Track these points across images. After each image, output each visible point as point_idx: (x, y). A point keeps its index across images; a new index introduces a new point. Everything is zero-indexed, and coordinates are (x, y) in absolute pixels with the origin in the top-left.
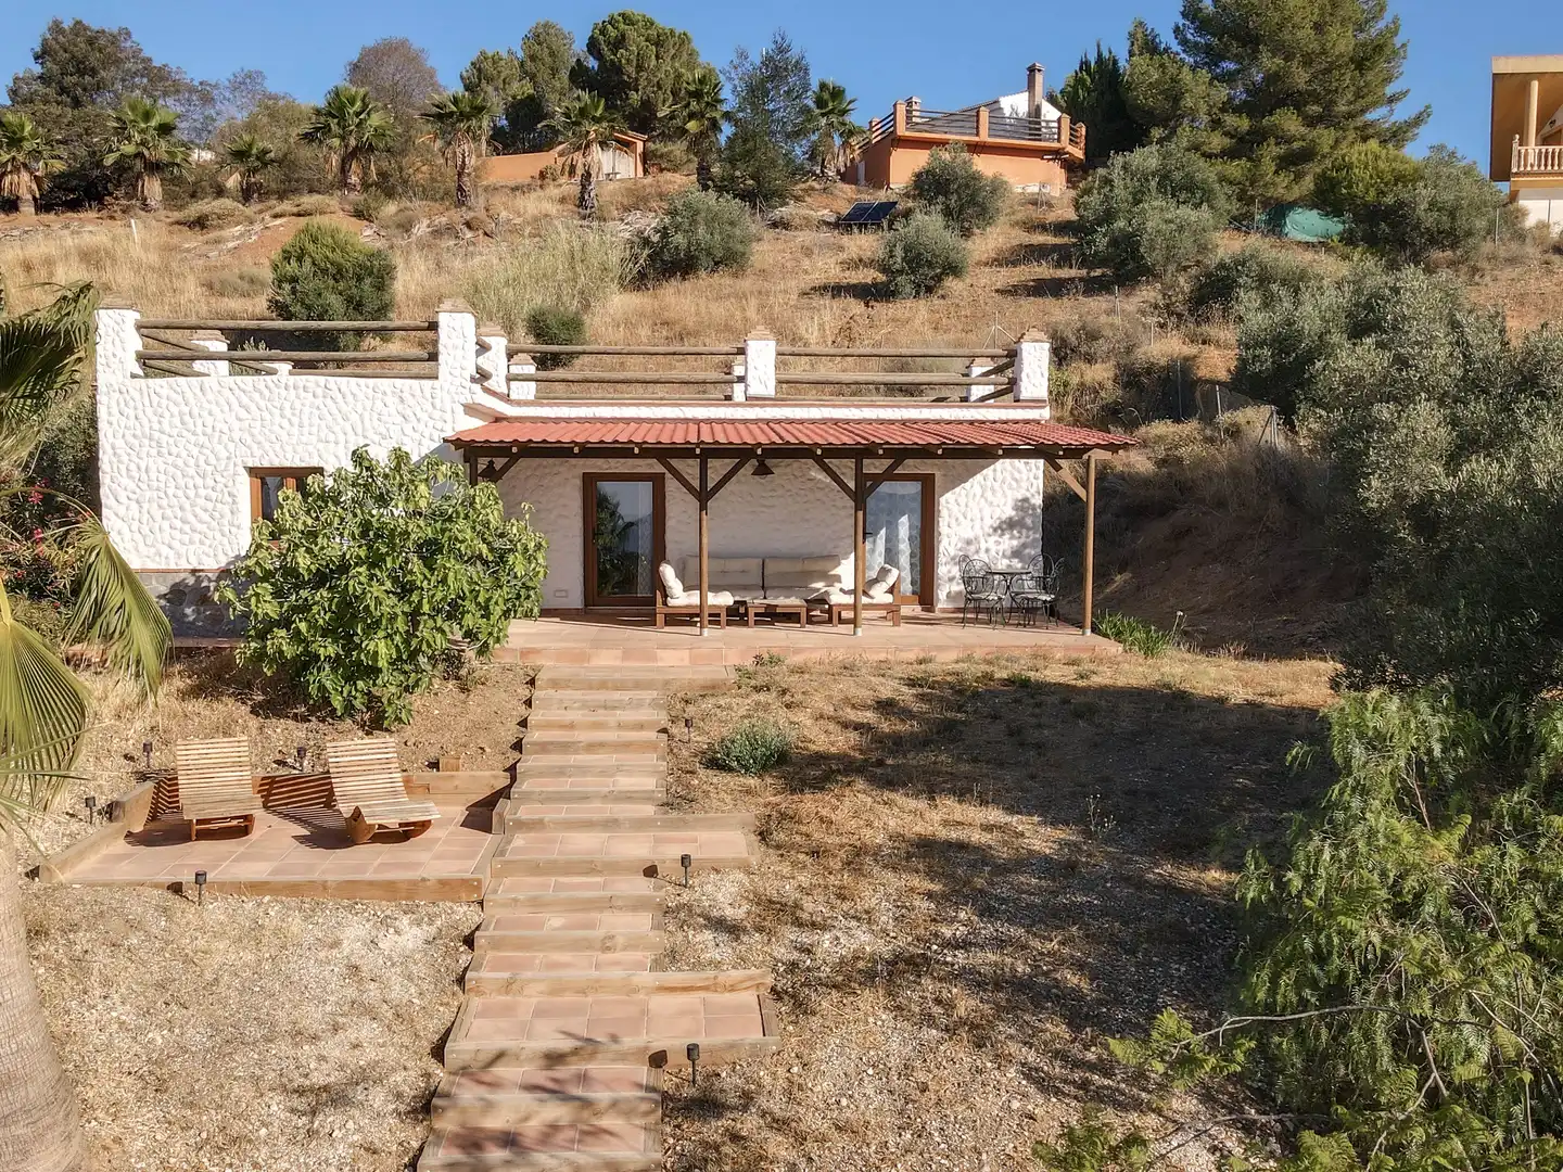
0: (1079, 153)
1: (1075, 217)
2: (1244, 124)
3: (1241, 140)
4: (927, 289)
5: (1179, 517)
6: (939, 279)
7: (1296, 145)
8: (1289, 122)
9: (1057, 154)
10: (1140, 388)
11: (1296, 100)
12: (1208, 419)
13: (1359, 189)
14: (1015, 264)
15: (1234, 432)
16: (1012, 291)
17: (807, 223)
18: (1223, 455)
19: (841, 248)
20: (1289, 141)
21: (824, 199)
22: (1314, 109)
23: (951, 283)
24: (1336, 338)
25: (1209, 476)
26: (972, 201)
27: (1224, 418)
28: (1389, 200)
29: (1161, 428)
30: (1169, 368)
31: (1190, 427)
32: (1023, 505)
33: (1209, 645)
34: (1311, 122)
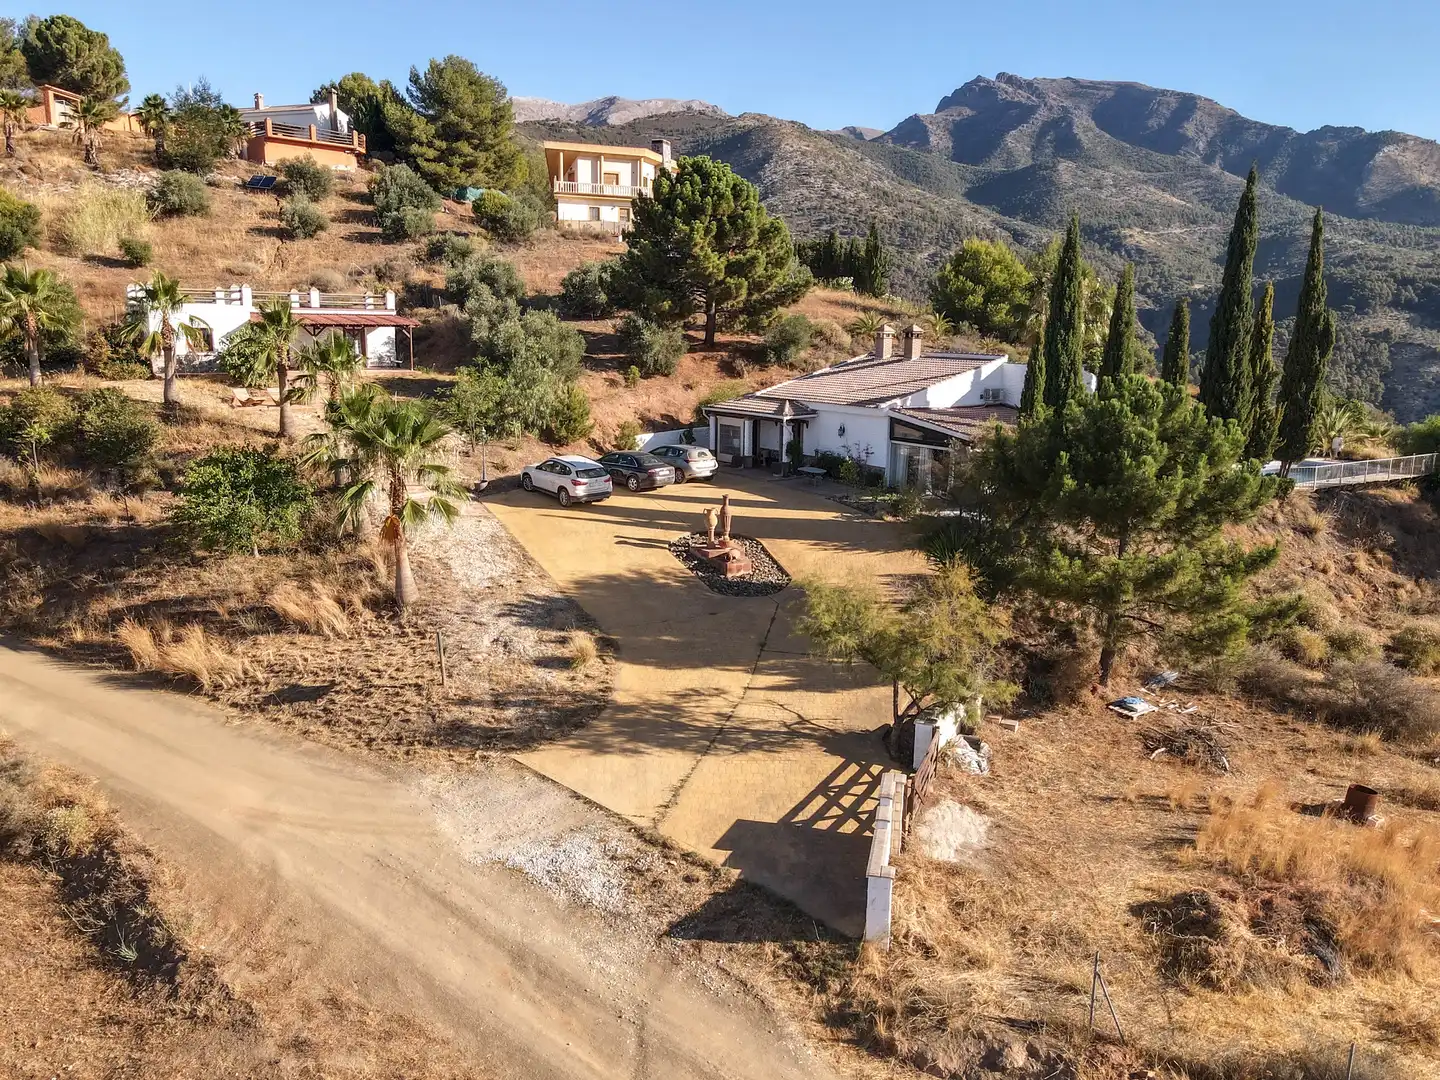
0: (363, 151)
1: (367, 191)
2: (444, 145)
3: (443, 152)
4: (310, 235)
5: (431, 341)
6: (315, 231)
7: (468, 159)
8: (464, 147)
9: (352, 151)
10: (413, 293)
11: (468, 137)
12: (438, 308)
13: (488, 210)
14: (347, 221)
15: (446, 312)
16: (348, 238)
17: (229, 185)
18: (442, 321)
19: (255, 205)
20: (465, 156)
21: (231, 170)
22: (476, 141)
23: (321, 234)
24: (476, 282)
25: (439, 328)
26: (319, 184)
27: (442, 308)
28: (499, 215)
29: (422, 310)
30: (422, 286)
31: (432, 311)
32: (389, 338)
33: (441, 373)
34: (475, 148)
